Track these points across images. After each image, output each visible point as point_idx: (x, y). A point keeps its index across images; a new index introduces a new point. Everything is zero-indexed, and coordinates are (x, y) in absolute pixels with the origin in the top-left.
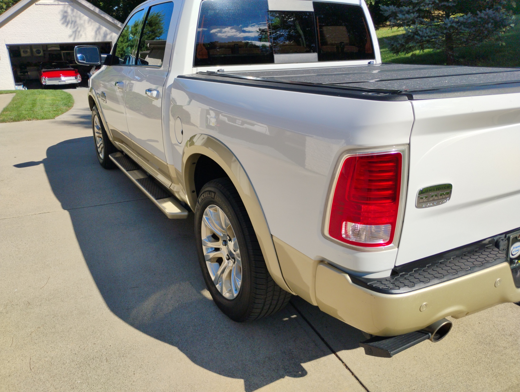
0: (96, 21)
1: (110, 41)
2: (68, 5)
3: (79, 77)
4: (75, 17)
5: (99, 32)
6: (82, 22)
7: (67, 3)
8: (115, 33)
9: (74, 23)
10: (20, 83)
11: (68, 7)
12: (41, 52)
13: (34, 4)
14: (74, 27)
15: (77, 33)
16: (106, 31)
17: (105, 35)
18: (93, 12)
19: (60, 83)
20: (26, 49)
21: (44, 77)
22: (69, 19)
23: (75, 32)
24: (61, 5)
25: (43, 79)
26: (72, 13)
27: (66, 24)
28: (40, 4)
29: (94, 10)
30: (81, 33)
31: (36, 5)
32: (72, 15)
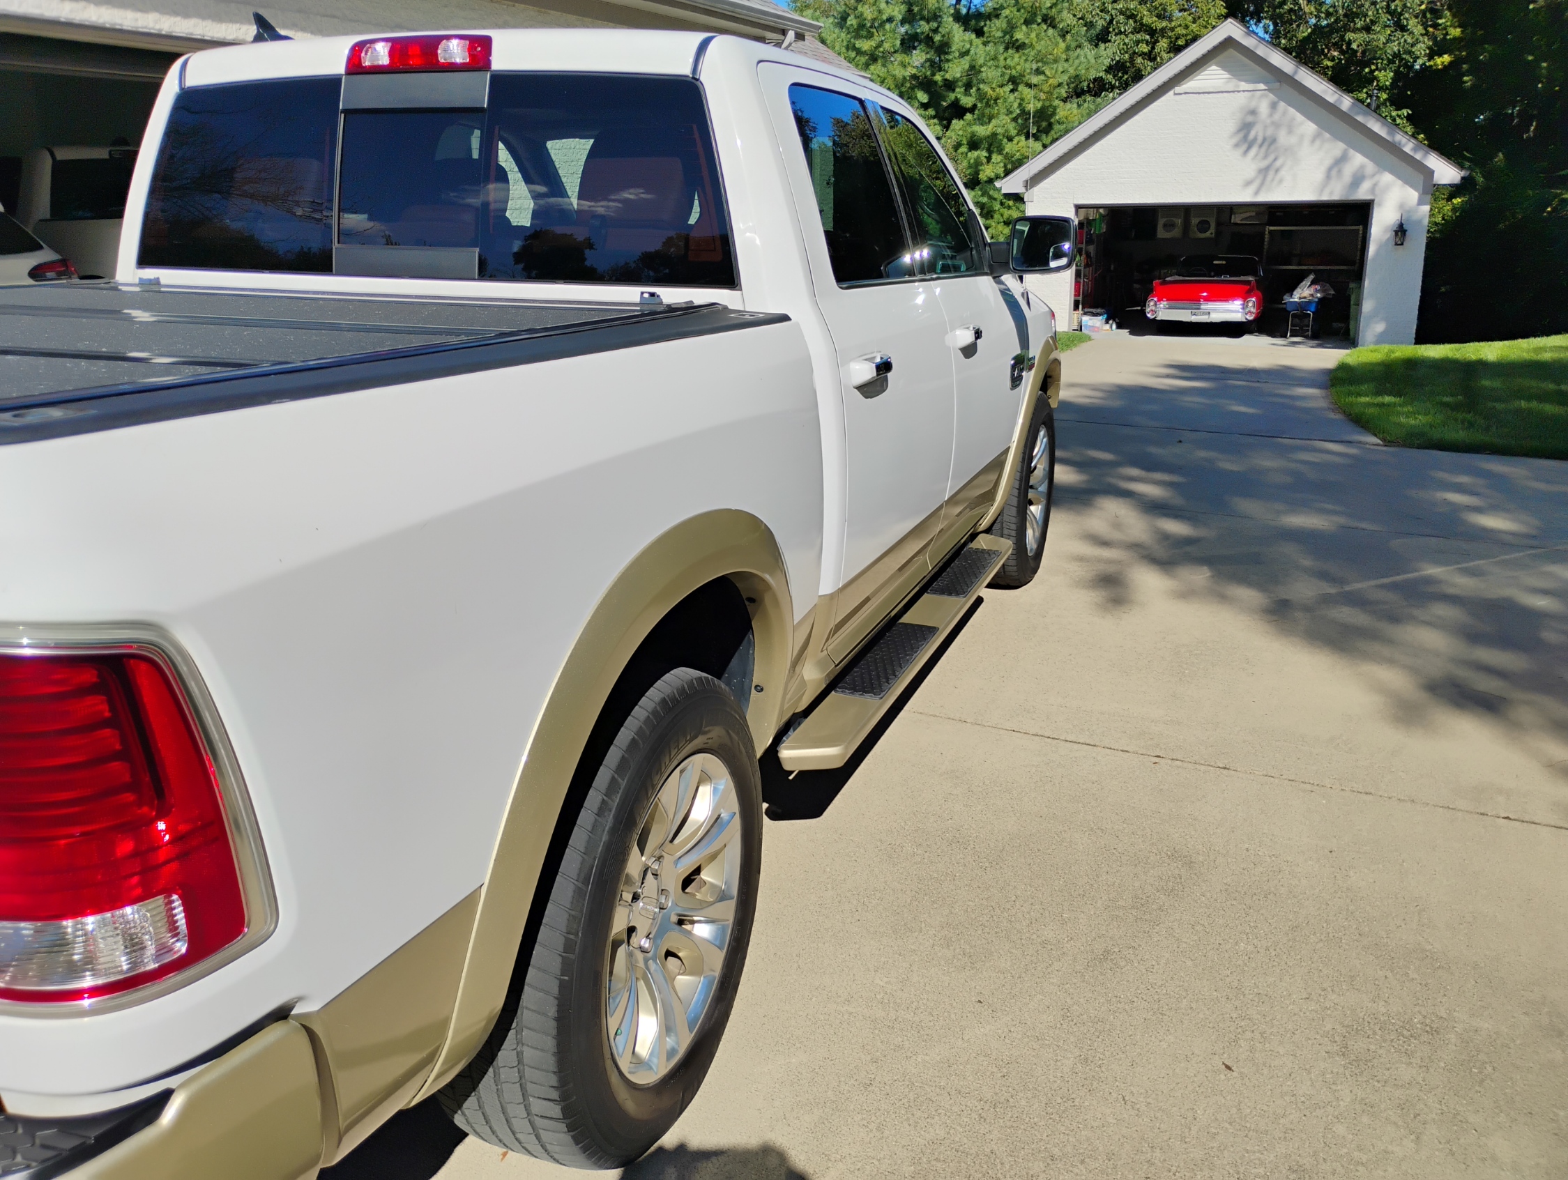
0: (1337, 136)
1: (1368, 197)
2: (1265, 90)
3: (1250, 304)
4: (1277, 125)
5: (1339, 171)
6: (1293, 140)
7: (1262, 86)
8: (1392, 172)
9: (1270, 142)
10: (1099, 310)
11: (1262, 96)
12: (1210, 226)
13: (1171, 93)
14: (1266, 157)
15: (1271, 173)
16: (1362, 167)
17: (1357, 180)
18: (1333, 109)
19: (1194, 319)
20: (1174, 219)
21: (1155, 299)
22: (1257, 132)
23: (1264, 172)
24: (1244, 91)
25: (1152, 303)
26: (1271, 115)
27: (1244, 147)
28: (1186, 93)
29: (1336, 102)
30: (1282, 173)
31: (1175, 94)
32: (1268, 121)
